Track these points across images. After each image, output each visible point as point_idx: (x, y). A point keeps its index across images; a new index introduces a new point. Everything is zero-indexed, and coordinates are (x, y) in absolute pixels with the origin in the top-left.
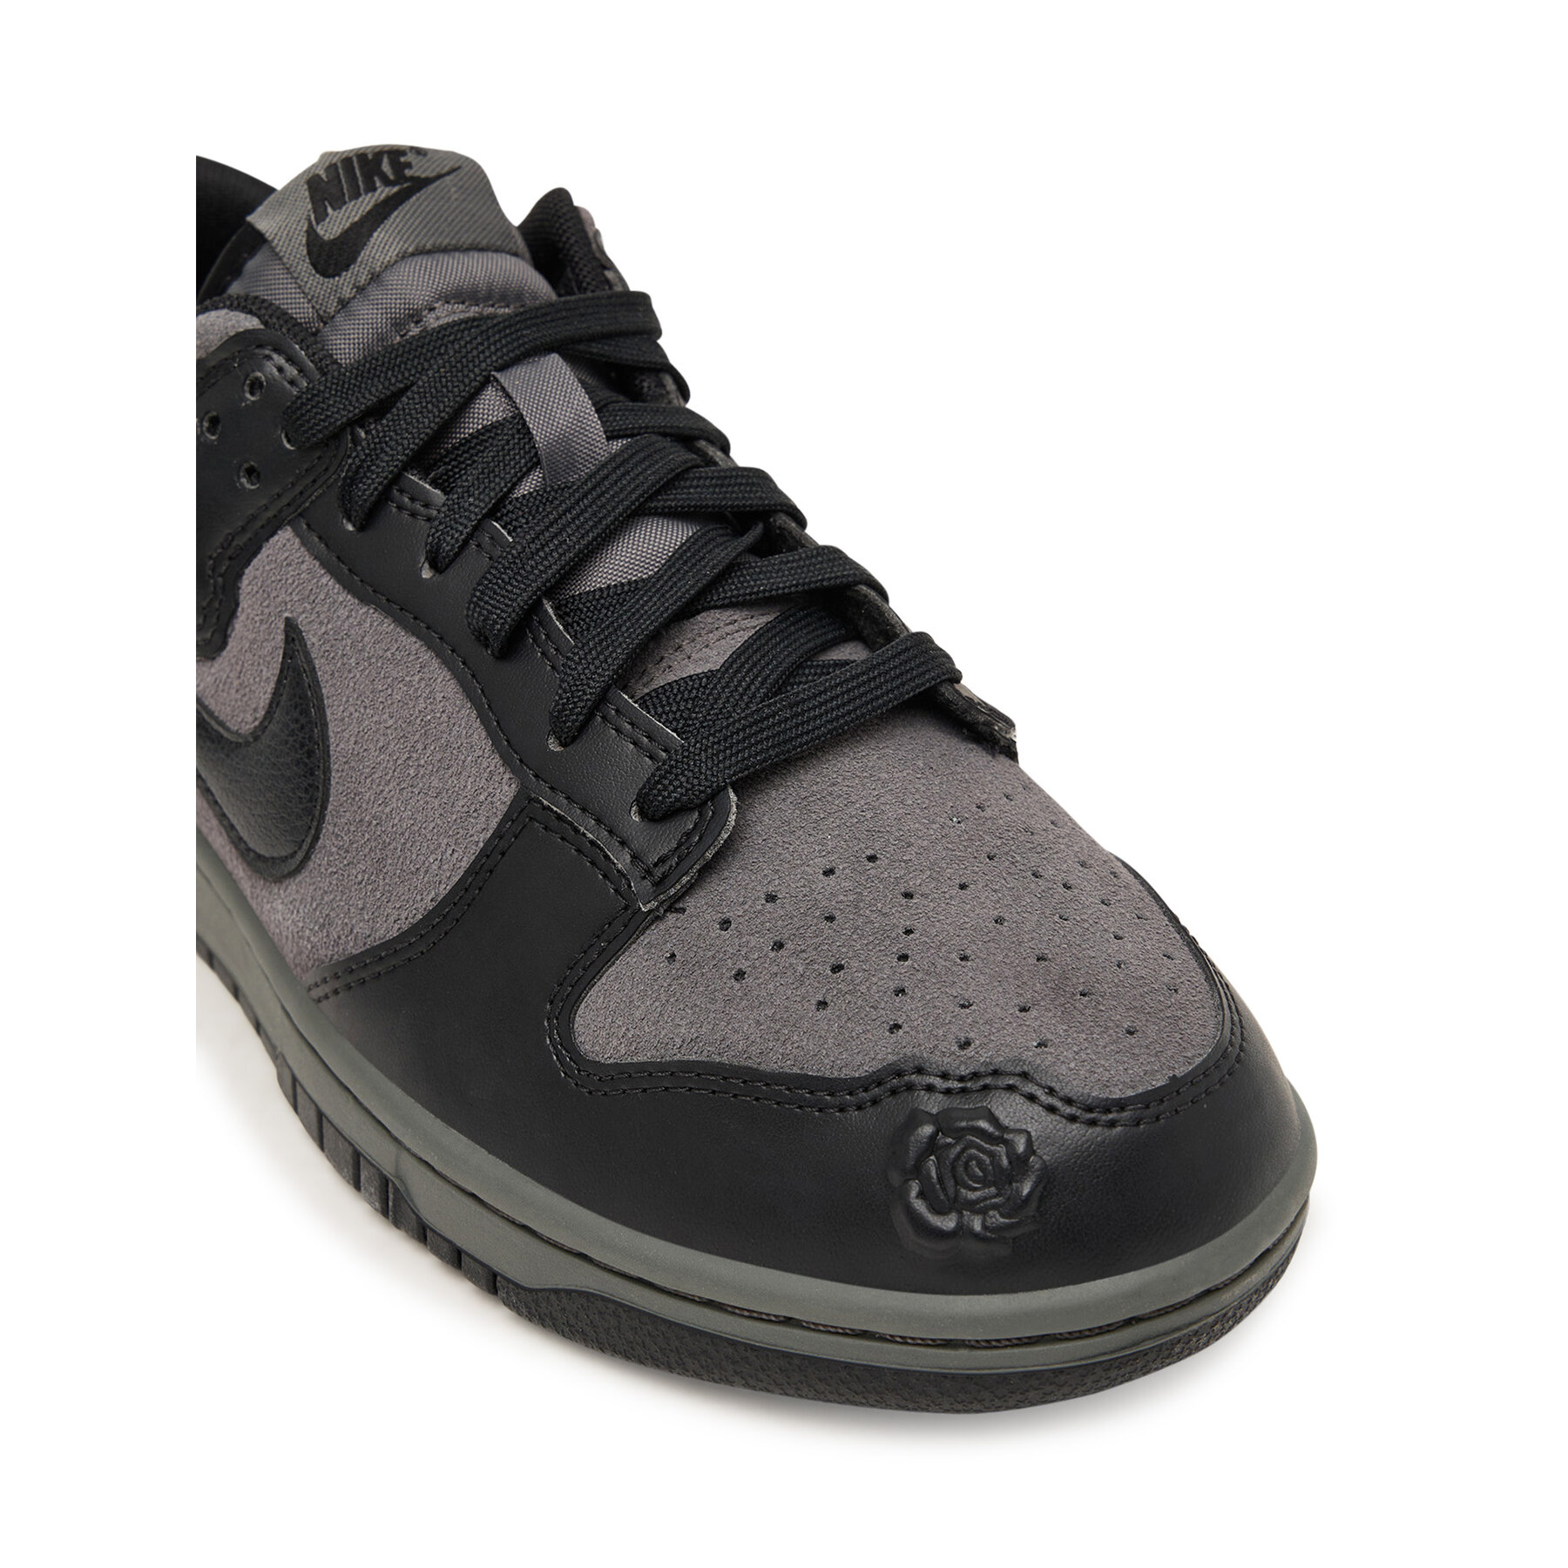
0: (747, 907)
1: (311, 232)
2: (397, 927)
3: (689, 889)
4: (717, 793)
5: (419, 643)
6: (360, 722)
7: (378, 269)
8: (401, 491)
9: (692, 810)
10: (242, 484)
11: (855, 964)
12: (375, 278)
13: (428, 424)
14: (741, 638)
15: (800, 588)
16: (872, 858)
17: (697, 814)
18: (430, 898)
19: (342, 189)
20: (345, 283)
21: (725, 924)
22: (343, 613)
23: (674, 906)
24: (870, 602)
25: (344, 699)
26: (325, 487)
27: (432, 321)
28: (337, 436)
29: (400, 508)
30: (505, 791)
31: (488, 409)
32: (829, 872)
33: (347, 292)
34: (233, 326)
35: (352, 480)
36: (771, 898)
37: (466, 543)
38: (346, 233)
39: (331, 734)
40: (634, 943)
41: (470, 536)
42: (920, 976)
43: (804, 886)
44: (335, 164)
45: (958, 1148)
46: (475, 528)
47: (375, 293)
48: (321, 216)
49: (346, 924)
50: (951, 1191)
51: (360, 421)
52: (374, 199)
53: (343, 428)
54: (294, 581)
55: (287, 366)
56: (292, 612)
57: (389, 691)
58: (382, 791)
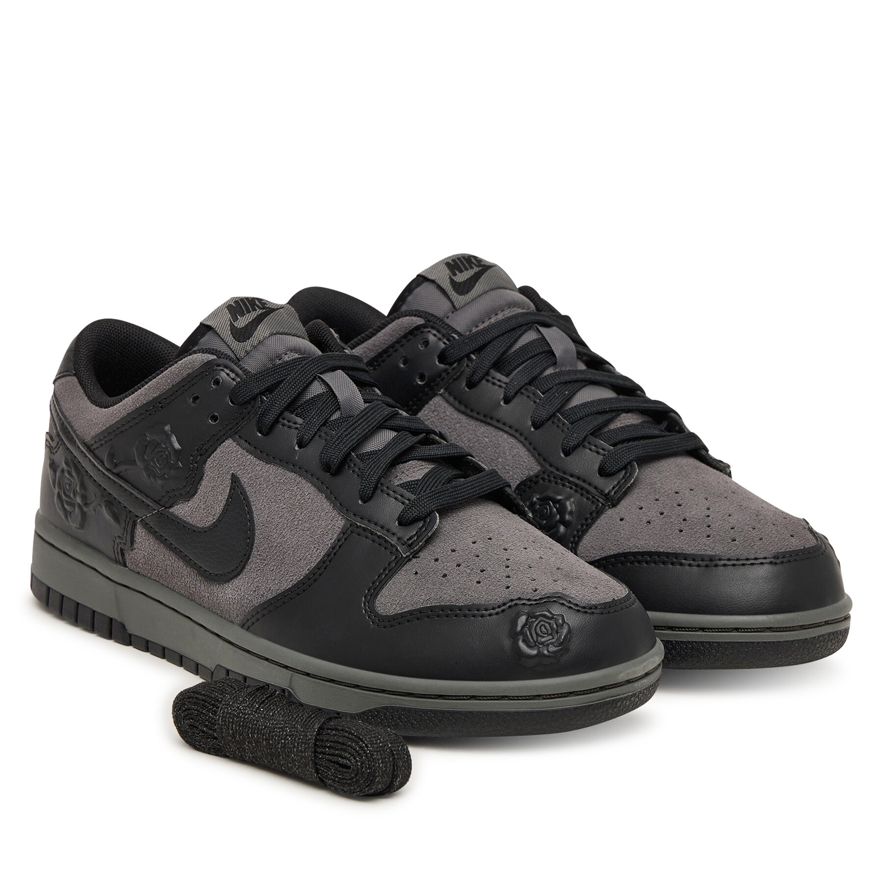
0: (444, 554)
1: (232, 325)
2: (291, 583)
3: (421, 549)
4: (430, 513)
5: (296, 475)
6: (269, 508)
7: (262, 339)
8: (284, 419)
9: (421, 520)
10: (209, 422)
11: (489, 569)
12: (260, 343)
13: (293, 393)
14: (427, 471)
15: (446, 455)
16: (490, 539)
17: (423, 522)
18: (307, 569)
19: (243, 310)
20: (248, 345)
21: (437, 560)
22: (259, 468)
23: (415, 555)
24: (473, 461)
25: (261, 501)
26: (248, 421)
27: (286, 358)
28: (254, 398)
29: (283, 425)
30: (340, 523)
31: (316, 389)
32: (474, 543)
33: (249, 348)
34: (206, 359)
35: (263, 414)
36: (453, 551)
37: (315, 435)
38: (247, 326)
39: (255, 516)
40: (399, 570)
41: (316, 433)
42: (515, 571)
43: (466, 547)
44: (237, 301)
45: (537, 622)
46: (318, 430)
47: (261, 348)
48: (236, 319)
49: (267, 587)
50: (535, 638)
51: (262, 393)
52: (256, 314)
53: (256, 396)
54: (235, 459)
55: (230, 373)
56: (234, 471)
57: (283, 495)
58: (282, 533)
